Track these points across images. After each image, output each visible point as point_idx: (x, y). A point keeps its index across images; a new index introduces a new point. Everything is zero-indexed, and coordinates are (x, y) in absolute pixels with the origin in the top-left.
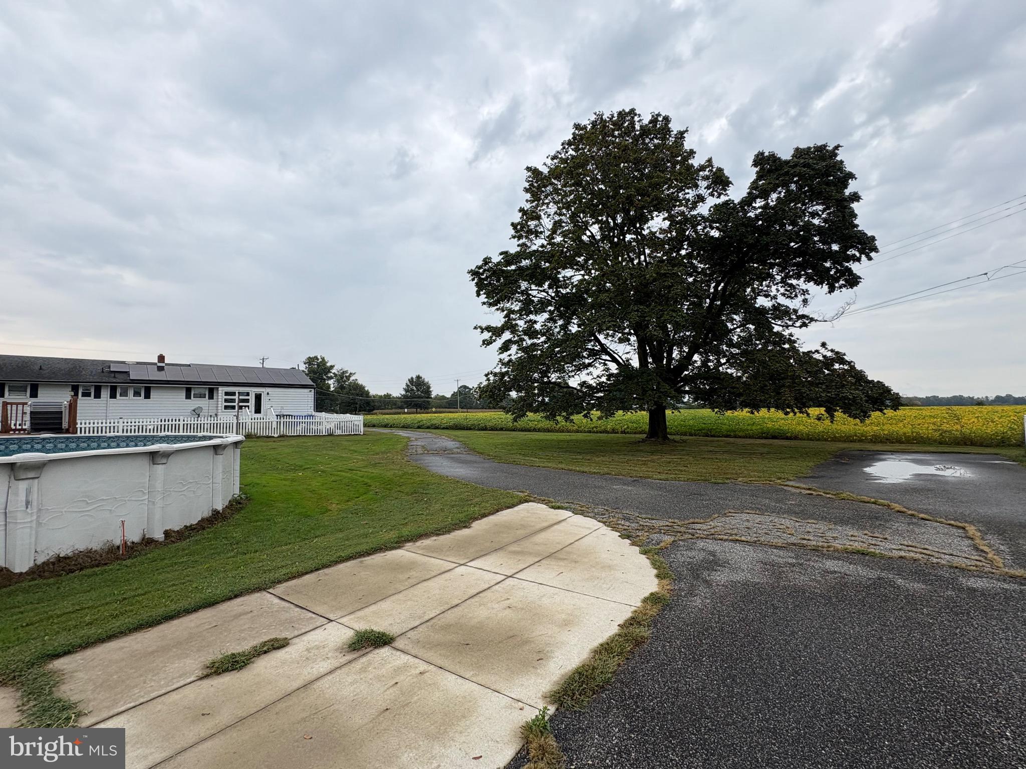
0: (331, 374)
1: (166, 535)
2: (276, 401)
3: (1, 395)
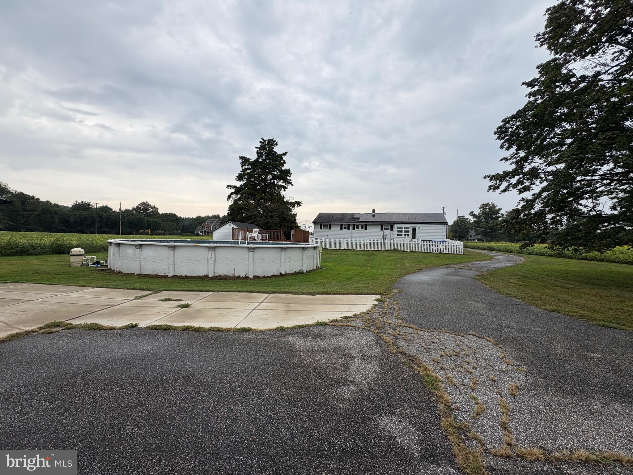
1: (254, 277)
2: (424, 232)
3: (321, 228)
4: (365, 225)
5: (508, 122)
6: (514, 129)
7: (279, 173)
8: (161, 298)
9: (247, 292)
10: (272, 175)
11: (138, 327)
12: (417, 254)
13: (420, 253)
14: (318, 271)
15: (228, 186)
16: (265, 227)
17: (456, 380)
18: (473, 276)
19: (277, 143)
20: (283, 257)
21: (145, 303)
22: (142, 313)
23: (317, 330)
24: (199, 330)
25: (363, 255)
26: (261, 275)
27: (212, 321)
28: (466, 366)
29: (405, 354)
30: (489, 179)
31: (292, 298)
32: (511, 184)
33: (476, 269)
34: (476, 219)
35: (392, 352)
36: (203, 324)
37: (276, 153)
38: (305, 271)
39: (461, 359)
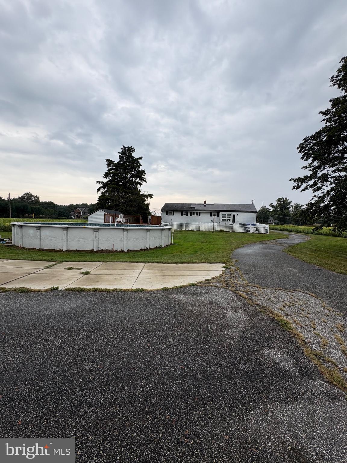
0: (290, 206)
1: (128, 250)
2: (241, 218)
3: (167, 214)
4: (199, 212)
5: (307, 141)
6: (311, 145)
7: (136, 173)
8: (66, 267)
9: (128, 262)
10: (131, 174)
11: (58, 289)
12: (237, 234)
13: (239, 233)
14: (172, 246)
15: (98, 182)
16: (127, 214)
17: (301, 323)
18: (282, 250)
19: (134, 150)
20: (148, 236)
21: (55, 271)
22: (56, 279)
23: (192, 289)
24: (105, 291)
25: (199, 234)
26: (132, 249)
27: (113, 284)
28: (302, 313)
29: (259, 305)
30: (293, 181)
31: (162, 267)
32: (308, 185)
33: (281, 244)
34: (274, 209)
35: (250, 304)
36: (106, 286)
37: (134, 157)
38: (163, 247)
39: (297, 308)
